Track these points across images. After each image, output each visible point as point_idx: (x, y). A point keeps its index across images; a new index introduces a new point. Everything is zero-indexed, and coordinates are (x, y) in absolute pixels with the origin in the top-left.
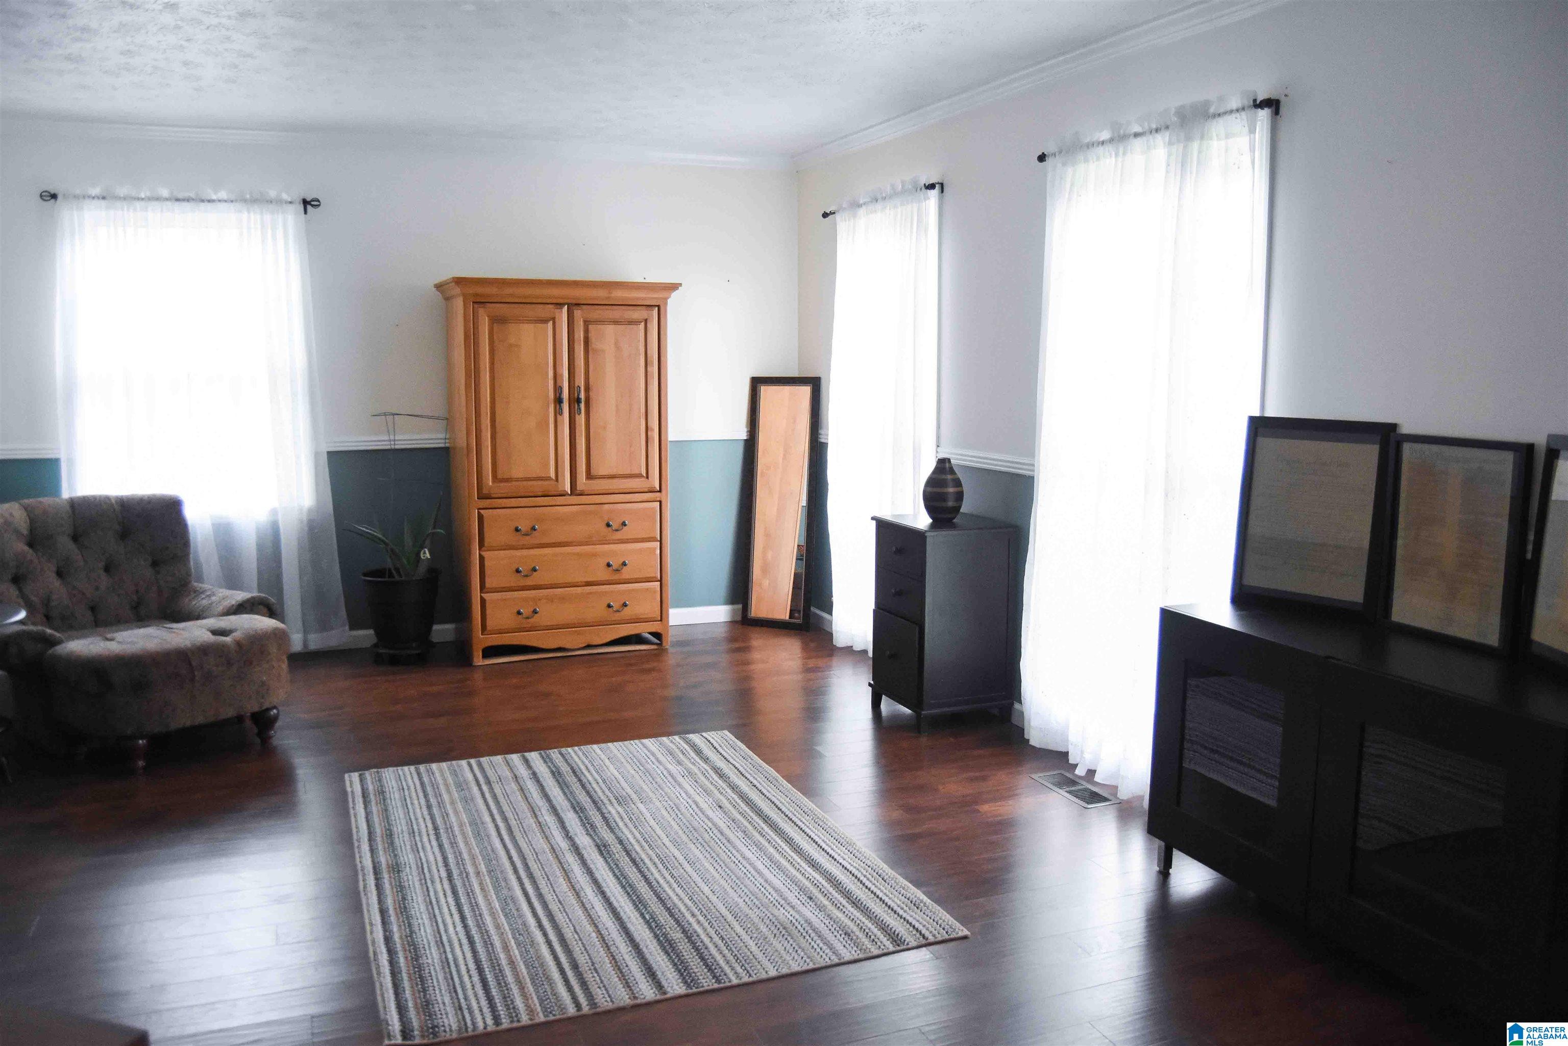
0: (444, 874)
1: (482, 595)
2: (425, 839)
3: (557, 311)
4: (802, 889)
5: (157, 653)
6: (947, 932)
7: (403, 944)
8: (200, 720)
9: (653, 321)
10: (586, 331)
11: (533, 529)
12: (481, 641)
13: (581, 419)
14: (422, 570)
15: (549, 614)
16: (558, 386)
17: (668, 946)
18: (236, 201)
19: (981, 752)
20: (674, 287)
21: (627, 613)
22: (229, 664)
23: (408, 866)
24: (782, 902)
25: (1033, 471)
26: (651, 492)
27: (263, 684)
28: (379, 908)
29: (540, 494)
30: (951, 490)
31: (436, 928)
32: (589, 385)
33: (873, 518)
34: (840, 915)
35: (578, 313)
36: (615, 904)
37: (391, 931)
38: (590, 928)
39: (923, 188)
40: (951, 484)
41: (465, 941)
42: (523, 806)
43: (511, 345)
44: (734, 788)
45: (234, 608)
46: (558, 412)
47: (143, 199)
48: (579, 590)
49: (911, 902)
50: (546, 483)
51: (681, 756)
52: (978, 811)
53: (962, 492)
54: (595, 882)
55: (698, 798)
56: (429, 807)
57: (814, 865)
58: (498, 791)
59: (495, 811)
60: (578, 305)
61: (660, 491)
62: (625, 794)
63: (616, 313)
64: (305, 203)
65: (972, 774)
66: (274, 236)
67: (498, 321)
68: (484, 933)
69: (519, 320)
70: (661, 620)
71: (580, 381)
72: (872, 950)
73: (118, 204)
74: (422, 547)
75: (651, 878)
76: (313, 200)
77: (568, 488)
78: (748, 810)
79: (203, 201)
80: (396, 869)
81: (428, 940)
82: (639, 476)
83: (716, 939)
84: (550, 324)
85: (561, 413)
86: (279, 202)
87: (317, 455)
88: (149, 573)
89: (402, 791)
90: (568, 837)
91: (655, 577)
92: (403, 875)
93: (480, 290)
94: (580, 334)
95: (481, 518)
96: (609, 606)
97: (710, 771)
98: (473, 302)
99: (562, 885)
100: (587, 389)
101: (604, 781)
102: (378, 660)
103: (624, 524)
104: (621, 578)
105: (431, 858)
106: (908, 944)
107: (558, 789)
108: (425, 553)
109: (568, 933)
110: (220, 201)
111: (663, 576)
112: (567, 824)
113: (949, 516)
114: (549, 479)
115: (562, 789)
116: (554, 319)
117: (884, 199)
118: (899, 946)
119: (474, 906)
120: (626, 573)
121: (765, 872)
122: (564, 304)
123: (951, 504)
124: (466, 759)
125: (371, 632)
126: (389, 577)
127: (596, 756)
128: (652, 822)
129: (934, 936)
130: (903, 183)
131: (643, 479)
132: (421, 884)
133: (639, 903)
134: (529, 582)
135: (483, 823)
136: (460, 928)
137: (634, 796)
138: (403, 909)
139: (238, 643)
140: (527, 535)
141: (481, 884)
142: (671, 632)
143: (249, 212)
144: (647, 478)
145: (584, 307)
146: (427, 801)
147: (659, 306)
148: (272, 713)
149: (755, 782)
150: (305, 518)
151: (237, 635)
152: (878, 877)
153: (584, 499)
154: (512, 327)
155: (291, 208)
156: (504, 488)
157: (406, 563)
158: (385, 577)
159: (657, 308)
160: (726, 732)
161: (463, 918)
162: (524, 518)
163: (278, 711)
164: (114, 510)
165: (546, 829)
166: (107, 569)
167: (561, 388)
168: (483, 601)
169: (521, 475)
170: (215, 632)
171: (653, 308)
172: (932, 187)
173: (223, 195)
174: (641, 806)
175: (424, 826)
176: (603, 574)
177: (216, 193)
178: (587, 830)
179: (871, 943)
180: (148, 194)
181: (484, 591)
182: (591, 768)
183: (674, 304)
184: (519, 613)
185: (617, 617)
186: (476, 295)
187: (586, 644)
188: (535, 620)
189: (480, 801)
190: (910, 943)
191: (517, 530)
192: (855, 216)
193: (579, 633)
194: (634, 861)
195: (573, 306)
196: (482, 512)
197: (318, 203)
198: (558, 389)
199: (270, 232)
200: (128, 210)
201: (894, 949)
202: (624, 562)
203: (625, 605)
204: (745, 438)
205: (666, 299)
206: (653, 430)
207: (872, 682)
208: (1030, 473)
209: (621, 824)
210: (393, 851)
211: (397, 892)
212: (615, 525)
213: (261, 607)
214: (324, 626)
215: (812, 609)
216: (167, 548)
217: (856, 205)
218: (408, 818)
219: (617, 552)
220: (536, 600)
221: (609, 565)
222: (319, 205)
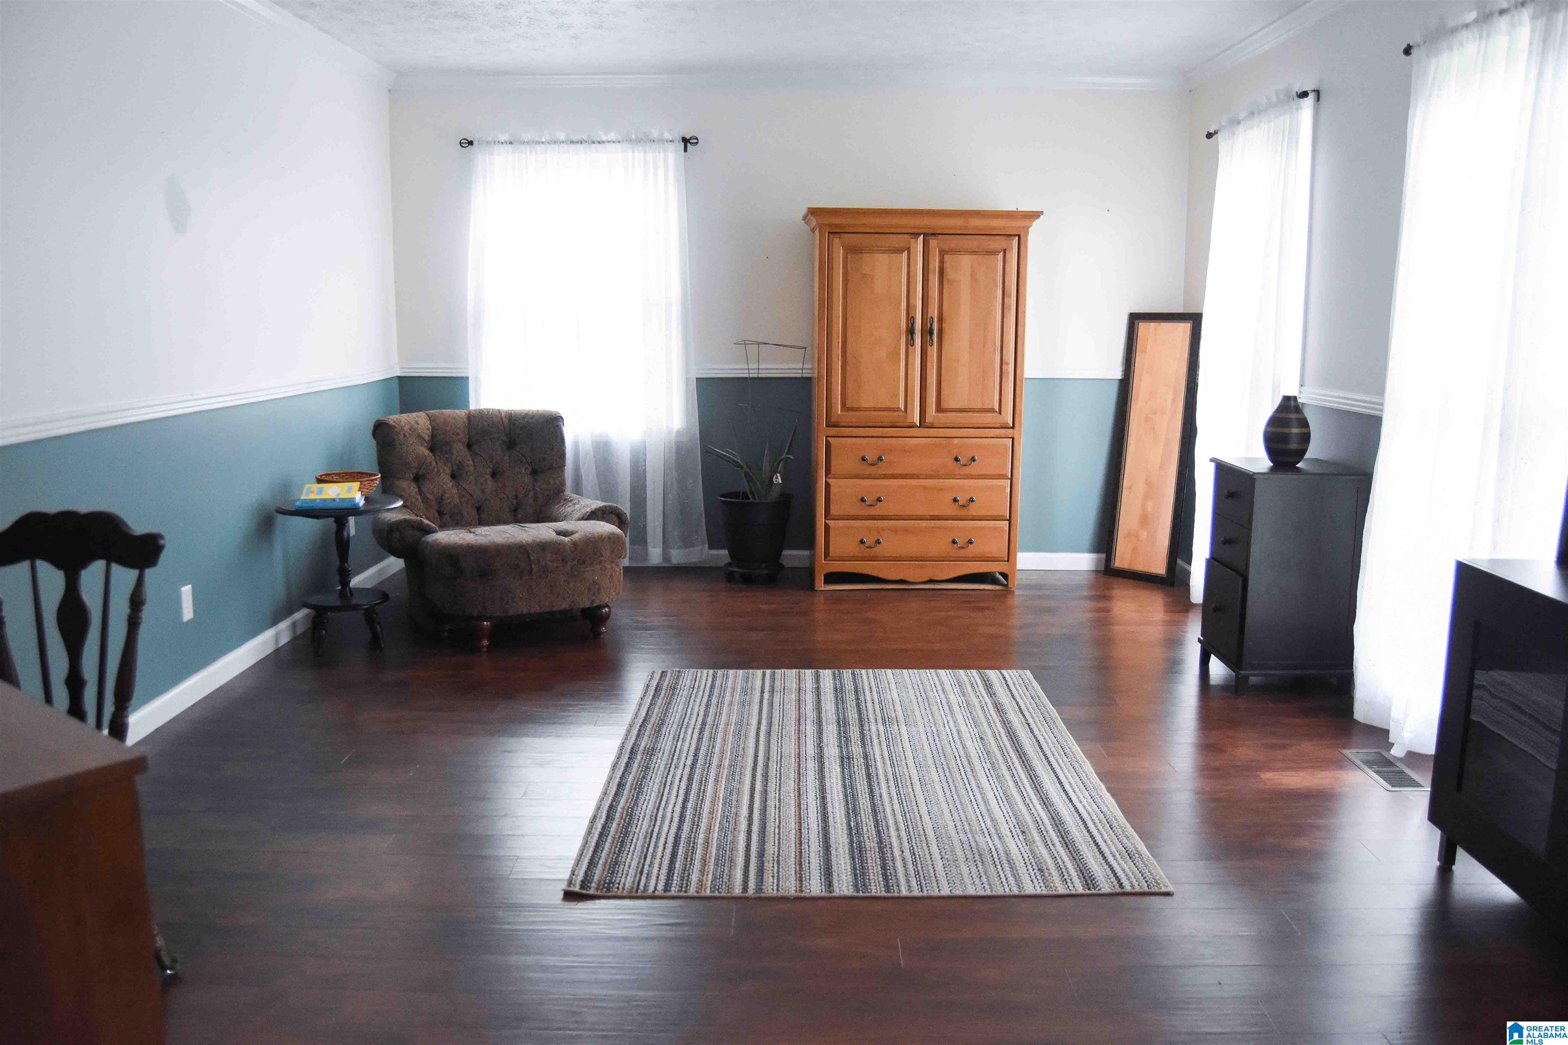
0: (689, 762)
1: (827, 521)
2: (690, 730)
3: (913, 241)
4: (1019, 822)
5: (502, 545)
6: (1148, 886)
7: (622, 814)
8: (536, 609)
9: (1012, 249)
10: (942, 262)
11: (880, 459)
12: (823, 566)
13: (933, 351)
14: (774, 495)
15: (891, 545)
16: (910, 316)
17: (857, 851)
18: (623, 141)
19: (1298, 721)
20: (1036, 215)
21: (972, 550)
22: (564, 561)
23: (661, 752)
24: (993, 831)
25: (1382, 410)
26: (1002, 428)
27: (595, 583)
28: (619, 782)
29: (889, 425)
30: (1295, 430)
31: (657, 805)
32: (942, 315)
33: (1212, 460)
34: (1044, 852)
35: (933, 243)
36: (830, 809)
37: (618, 802)
38: (793, 825)
39: (1296, 98)
40: (1294, 423)
41: (676, 819)
42: (792, 714)
43: (864, 276)
44: (1006, 723)
45: (588, 514)
46: (910, 342)
47: (543, 143)
48: (924, 523)
49: (1127, 852)
50: (896, 414)
51: (969, 689)
52: (1258, 776)
53: (1309, 433)
54: (822, 789)
55: (963, 728)
56: (708, 706)
57: (1046, 802)
58: (776, 700)
59: (764, 715)
60: (934, 234)
61: (1013, 427)
62: (894, 715)
63: (972, 243)
64: (685, 141)
65: (1274, 741)
66: (655, 174)
67: (852, 250)
68: (697, 813)
69: (871, 250)
70: (1008, 561)
71: (934, 312)
72: (1059, 888)
73: (522, 147)
74: (775, 472)
75: (877, 791)
76: (691, 138)
77: (917, 421)
78: (1008, 745)
79: (594, 143)
80: (651, 752)
81: (645, 813)
82: (992, 410)
83: (907, 854)
84: (905, 253)
85: (913, 345)
86: (661, 141)
87: (687, 380)
88: (528, 479)
89: (692, 689)
90: (820, 747)
91: (1004, 516)
92: (654, 759)
93: (835, 220)
94: (935, 264)
95: (828, 445)
96: (954, 542)
97: (990, 706)
98: (828, 233)
99: (790, 786)
100: (941, 320)
101: (880, 702)
102: (730, 577)
103: (973, 459)
104: (968, 514)
105: (685, 749)
106: (1100, 890)
107: (833, 705)
108: (777, 478)
109: (771, 827)
110: (609, 142)
111: (1012, 516)
112: (824, 735)
113: (1291, 460)
114: (898, 410)
115: (837, 704)
116: (909, 249)
117: (1260, 112)
118: (1089, 889)
119: (701, 793)
120: (973, 510)
121: (993, 803)
122: (920, 234)
123: (1293, 446)
124: (762, 669)
125: (726, 552)
126: (743, 499)
127: (885, 680)
128: (906, 744)
129: (1132, 886)
130: (1277, 95)
131: (995, 414)
132: (665, 768)
133: (852, 810)
134: (872, 512)
135: (748, 724)
136: (678, 809)
137: (901, 719)
138: (639, 788)
139: (575, 544)
140: (872, 465)
141: (717, 775)
142: (1018, 576)
143: (633, 152)
144: (1000, 413)
145: (940, 236)
146: (709, 700)
147: (1019, 236)
148: (604, 611)
149: (1030, 721)
150: (673, 438)
151: (576, 537)
152: (1106, 823)
153: (933, 432)
154: (867, 257)
155: (671, 147)
156: (852, 417)
157: (759, 486)
158: (738, 499)
159: (1017, 238)
160: (1028, 672)
161: (686, 800)
162: (871, 448)
163: (610, 611)
164: (503, 422)
165: (802, 737)
166: (493, 475)
167: (913, 318)
168: (827, 527)
169: (872, 404)
170: (559, 533)
171: (1012, 238)
172: (1304, 95)
173: (612, 136)
174: (903, 729)
175: (694, 721)
176: (949, 509)
177: (606, 133)
178: (841, 742)
179: (1061, 882)
180: (548, 138)
181: (829, 517)
182: (874, 689)
183: (1035, 235)
184: (862, 542)
185: (962, 553)
186: (830, 225)
187: (929, 579)
188: (878, 550)
189: (756, 707)
190: (1103, 889)
191: (864, 459)
192: (1233, 134)
193: (921, 567)
194: (869, 776)
195: (929, 235)
196: (829, 439)
197: (696, 141)
198: (911, 320)
199: (652, 169)
200: (531, 152)
201: (1083, 892)
202: (972, 498)
203: (970, 542)
204: (1120, 378)
205: (1028, 228)
206: (1007, 364)
207: (1202, 638)
208: (1377, 413)
209: (875, 742)
210: (657, 738)
211: (641, 771)
212: (963, 460)
213: (612, 516)
214: (687, 542)
215: (1179, 562)
216: (544, 459)
217: (1236, 122)
218: (685, 712)
219: (964, 487)
220: (879, 530)
221: (955, 500)
222: (697, 143)
